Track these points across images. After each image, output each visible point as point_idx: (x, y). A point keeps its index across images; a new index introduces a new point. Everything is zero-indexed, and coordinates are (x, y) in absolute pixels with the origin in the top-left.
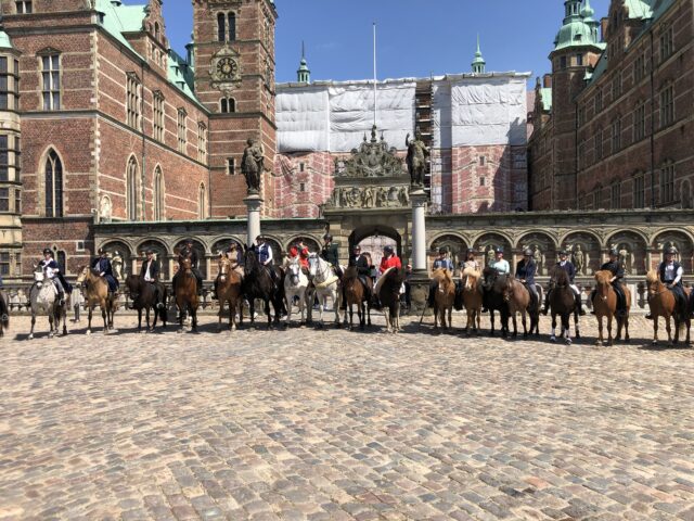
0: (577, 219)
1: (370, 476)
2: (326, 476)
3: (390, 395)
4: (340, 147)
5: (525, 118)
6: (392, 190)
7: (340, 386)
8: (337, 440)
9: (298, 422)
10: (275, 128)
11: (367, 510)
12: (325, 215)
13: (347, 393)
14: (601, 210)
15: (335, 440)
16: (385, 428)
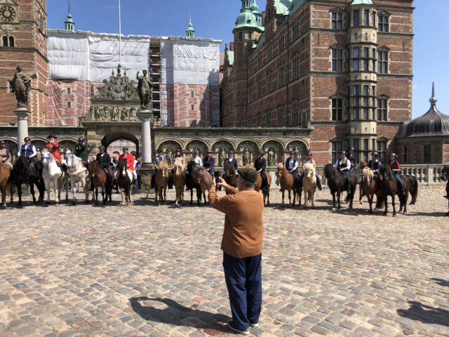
0: (246, 132)
1: (87, 309)
2: (53, 313)
3: (114, 248)
4: (98, 78)
5: (219, 68)
6: (131, 110)
7: (80, 245)
8: (69, 284)
9: (40, 274)
10: (47, 61)
11: (79, 334)
12: (84, 124)
13: (84, 249)
14: (260, 128)
15: (67, 284)
16: (106, 272)
